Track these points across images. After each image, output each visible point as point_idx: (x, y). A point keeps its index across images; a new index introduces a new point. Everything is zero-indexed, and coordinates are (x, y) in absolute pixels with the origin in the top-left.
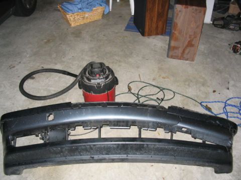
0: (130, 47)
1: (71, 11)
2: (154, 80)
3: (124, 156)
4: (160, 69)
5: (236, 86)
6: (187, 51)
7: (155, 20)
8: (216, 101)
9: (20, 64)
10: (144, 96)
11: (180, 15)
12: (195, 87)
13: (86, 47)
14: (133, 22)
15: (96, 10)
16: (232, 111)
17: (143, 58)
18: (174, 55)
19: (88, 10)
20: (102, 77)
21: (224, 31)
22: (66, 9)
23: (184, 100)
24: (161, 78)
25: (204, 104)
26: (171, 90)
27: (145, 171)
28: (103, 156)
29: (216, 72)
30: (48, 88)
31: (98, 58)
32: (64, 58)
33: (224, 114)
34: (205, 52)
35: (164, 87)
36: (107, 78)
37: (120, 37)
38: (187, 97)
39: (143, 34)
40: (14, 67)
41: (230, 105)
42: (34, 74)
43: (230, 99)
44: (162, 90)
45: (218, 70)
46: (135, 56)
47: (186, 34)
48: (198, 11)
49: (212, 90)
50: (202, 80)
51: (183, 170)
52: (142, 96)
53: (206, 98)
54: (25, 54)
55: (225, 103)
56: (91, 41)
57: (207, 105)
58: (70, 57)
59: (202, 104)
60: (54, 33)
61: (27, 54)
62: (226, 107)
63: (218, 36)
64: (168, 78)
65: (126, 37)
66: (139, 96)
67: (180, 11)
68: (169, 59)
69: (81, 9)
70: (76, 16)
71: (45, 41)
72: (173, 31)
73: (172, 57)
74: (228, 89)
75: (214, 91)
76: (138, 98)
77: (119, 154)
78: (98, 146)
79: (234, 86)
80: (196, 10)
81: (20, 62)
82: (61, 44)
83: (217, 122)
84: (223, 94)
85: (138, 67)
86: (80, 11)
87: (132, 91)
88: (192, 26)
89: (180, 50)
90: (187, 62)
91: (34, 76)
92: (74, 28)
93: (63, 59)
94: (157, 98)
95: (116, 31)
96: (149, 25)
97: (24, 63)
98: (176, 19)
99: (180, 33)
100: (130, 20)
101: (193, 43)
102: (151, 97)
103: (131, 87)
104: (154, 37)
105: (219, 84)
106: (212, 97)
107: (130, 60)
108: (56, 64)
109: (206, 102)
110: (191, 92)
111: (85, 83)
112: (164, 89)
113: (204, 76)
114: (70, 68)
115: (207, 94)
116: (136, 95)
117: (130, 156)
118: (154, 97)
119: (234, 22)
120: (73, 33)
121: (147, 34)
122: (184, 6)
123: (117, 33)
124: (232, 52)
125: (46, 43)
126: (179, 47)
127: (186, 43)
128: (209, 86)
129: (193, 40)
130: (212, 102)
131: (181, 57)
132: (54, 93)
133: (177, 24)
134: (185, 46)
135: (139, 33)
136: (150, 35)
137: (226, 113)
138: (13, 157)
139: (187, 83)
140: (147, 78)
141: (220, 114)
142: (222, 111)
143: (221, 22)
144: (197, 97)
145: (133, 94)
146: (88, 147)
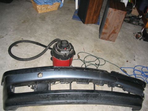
0: (77, 30)
1: (40, 3)
2: (92, 52)
3: (85, 101)
4: (96, 45)
5: (139, 59)
6: (111, 36)
7: (92, 14)
8: (129, 67)
9: (7, 36)
10: (88, 62)
11: (110, 14)
12: (116, 58)
13: (49, 28)
14: (77, 14)
15: (55, 4)
16: (138, 74)
17: (85, 37)
18: (104, 37)
19: (51, 4)
20: (67, 50)
21: (130, 24)
22: (37, 2)
23: (111, 66)
24: (97, 51)
25: (123, 69)
26: (103, 59)
27: (93, 109)
28: (73, 100)
29: (127, 50)
30: (28, 53)
31: (57, 35)
32: (36, 33)
33: (134, 75)
34: (120, 37)
35: (99, 57)
36: (70, 50)
37: (70, 23)
38: (112, 64)
39: (84, 22)
40: (3, 37)
41: (136, 70)
42: (17, 43)
43: (136, 66)
44: (97, 59)
45: (128, 48)
46: (80, 36)
47: (113, 26)
48: (122, 13)
49: (126, 61)
50: (120, 54)
51: (114, 108)
52: (87, 62)
53: (123, 65)
54: (10, 29)
55: (134, 68)
56: (52, 24)
57: (124, 70)
58: (40, 34)
59: (121, 68)
60: (28, 16)
61: (11, 29)
62: (135, 71)
63: (127, 27)
64: (101, 51)
65: (74, 23)
66: (85, 62)
67: (111, 12)
68: (100, 40)
69: (46, 3)
70: (42, 7)
71: (22, 21)
72: (105, 23)
73: (102, 38)
74: (135, 60)
75: (127, 61)
76: (85, 63)
77: (83, 99)
78: (71, 95)
79: (137, 58)
80: (121, 12)
81: (7, 34)
82: (33, 24)
83: (137, 82)
84: (132, 63)
85: (82, 43)
86: (45, 4)
87: (80, 58)
88: (117, 21)
89: (108, 35)
90: (111, 42)
91: (17, 44)
92: (40, 14)
93: (35, 35)
94: (96, 64)
95: (67, 19)
96: (88, 18)
97: (10, 35)
98: (108, 16)
99: (109, 25)
100: (75, 13)
101: (116, 31)
102: (92, 63)
103: (80, 56)
104: (90, 24)
105: (130, 57)
106: (127, 65)
107: (77, 38)
108: (31, 37)
109: (123, 68)
110: (115, 61)
111: (57, 53)
112: (99, 58)
113: (121, 51)
114: (41, 41)
115: (123, 62)
116: (83, 61)
117: (89, 101)
118: (94, 63)
119: (136, 20)
120: (40, 18)
121: (86, 23)
122: (114, 9)
123: (68, 20)
124: (135, 38)
125: (23, 22)
126: (107, 33)
127: (112, 31)
128: (124, 58)
129: (116, 29)
130: (127, 68)
131: (108, 39)
132: (32, 57)
133: (108, 19)
134: (111, 32)
135: (81, 22)
136: (88, 23)
137: (135, 75)
138: (14, 100)
139: (112, 55)
140: (89, 51)
141: (132, 75)
142: (132, 74)
143: (129, 19)
144: (118, 64)
145: (81, 60)
146: (65, 95)
